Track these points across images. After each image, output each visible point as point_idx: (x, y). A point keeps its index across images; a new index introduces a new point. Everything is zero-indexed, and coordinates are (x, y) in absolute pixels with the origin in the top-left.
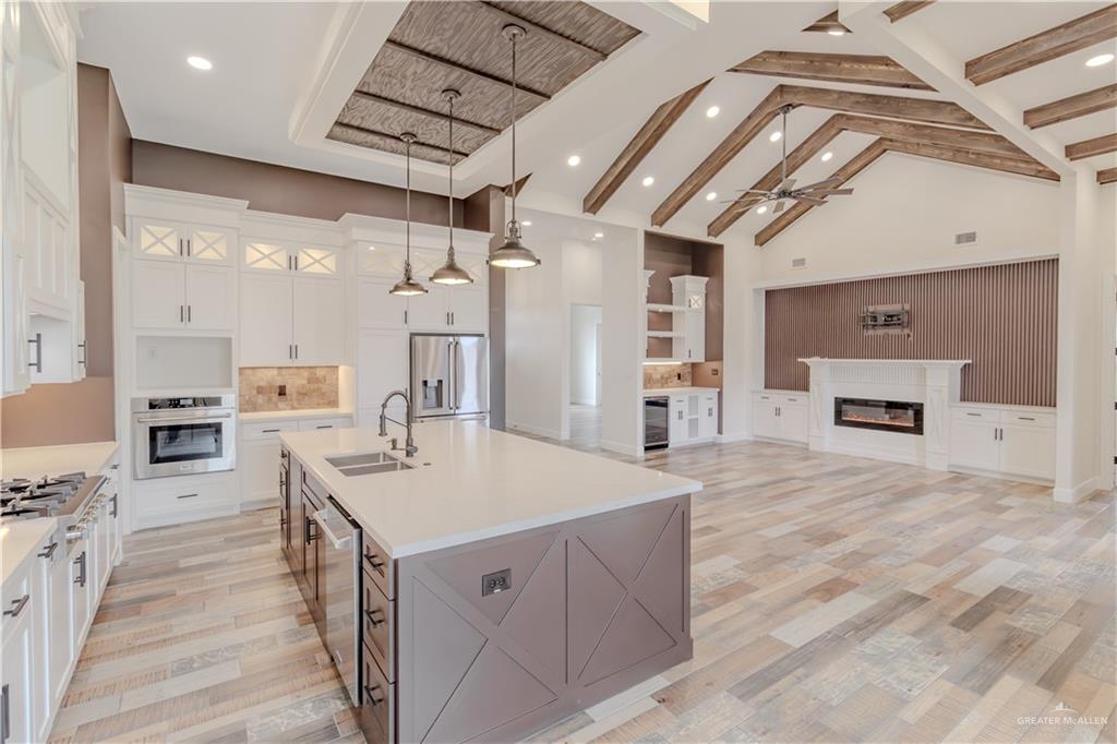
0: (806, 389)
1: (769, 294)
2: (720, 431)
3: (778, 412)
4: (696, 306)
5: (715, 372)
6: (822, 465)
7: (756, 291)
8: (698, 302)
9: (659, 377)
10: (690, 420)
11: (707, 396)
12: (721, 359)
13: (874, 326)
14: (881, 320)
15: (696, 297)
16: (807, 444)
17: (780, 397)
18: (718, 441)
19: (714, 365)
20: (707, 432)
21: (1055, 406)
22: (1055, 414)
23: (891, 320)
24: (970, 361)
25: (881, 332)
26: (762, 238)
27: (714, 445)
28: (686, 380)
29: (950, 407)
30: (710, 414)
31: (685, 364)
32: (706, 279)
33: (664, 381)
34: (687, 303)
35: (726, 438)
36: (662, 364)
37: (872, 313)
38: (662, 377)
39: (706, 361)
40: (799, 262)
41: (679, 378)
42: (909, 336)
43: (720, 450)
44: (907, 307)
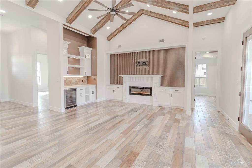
0: (122, 84)
1: (111, 56)
2: (96, 99)
3: (114, 91)
4: (88, 57)
5: (95, 79)
6: (126, 108)
7: (107, 54)
8: (88, 56)
9: (75, 81)
10: (85, 96)
11: (91, 87)
12: (97, 75)
13: (139, 65)
14: (141, 64)
15: (88, 55)
16: (122, 101)
17: (115, 87)
18: (96, 102)
19: (94, 77)
20: (92, 99)
21: (184, 87)
22: (184, 89)
23: (144, 64)
24: (163, 75)
25: (141, 67)
26: (109, 38)
27: (95, 103)
28: (85, 82)
29: (159, 88)
30: (93, 93)
31: (84, 77)
32: (91, 49)
33: (77, 83)
34: (84, 56)
35: (98, 101)
36: (75, 77)
37: (139, 61)
38: (76, 81)
39: (92, 76)
40: (120, 46)
41: (83, 82)
42: (148, 68)
43: (96, 105)
44: (148, 60)
